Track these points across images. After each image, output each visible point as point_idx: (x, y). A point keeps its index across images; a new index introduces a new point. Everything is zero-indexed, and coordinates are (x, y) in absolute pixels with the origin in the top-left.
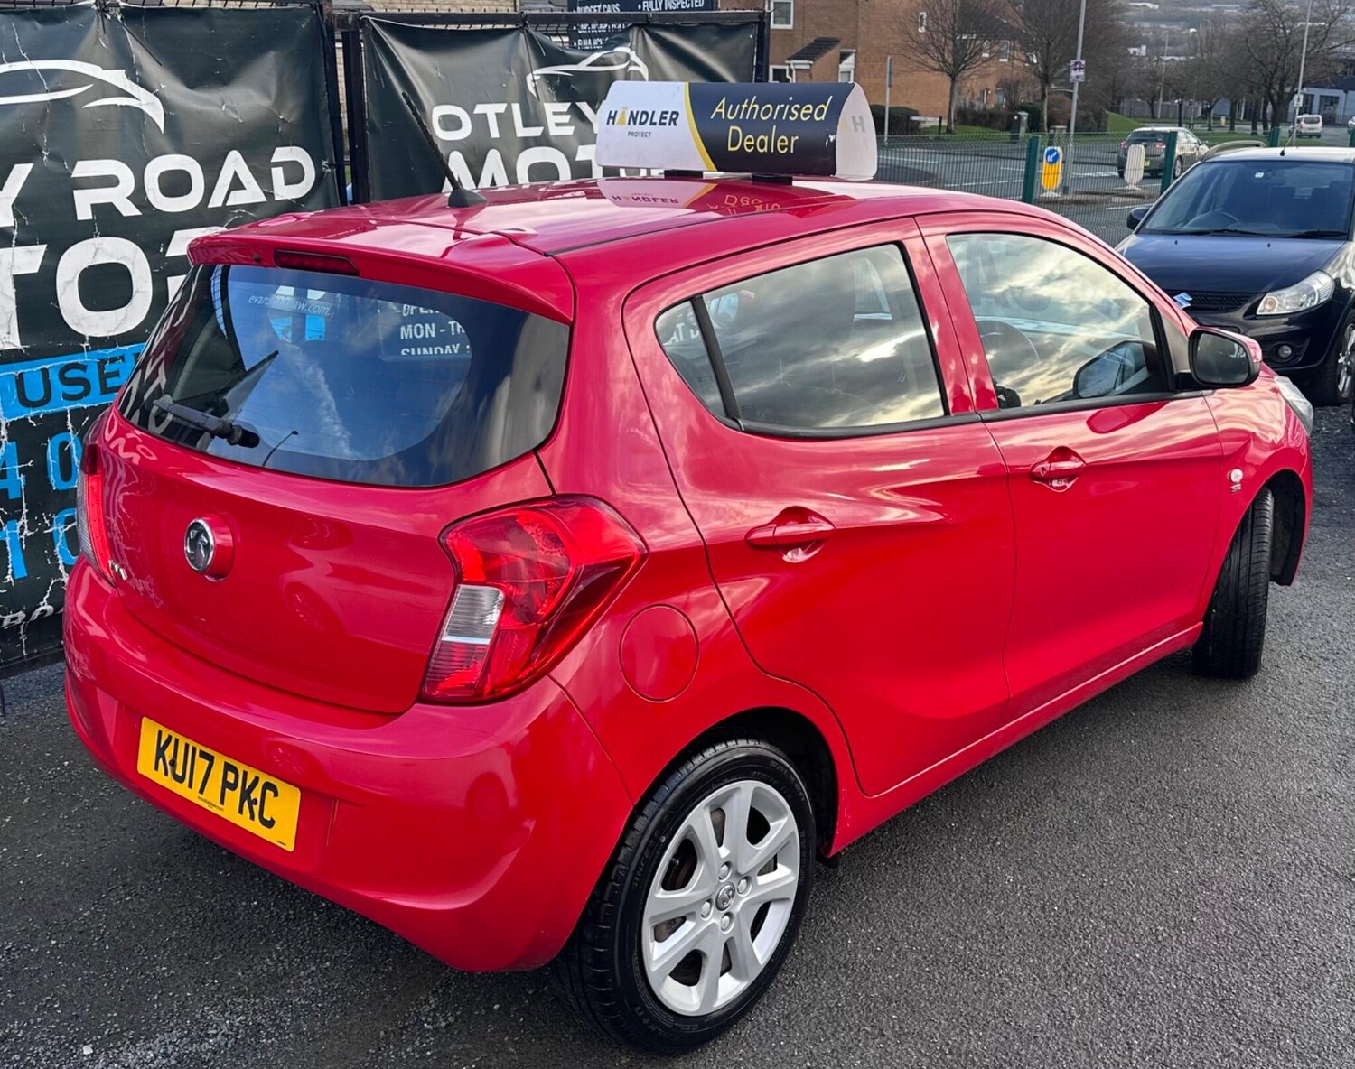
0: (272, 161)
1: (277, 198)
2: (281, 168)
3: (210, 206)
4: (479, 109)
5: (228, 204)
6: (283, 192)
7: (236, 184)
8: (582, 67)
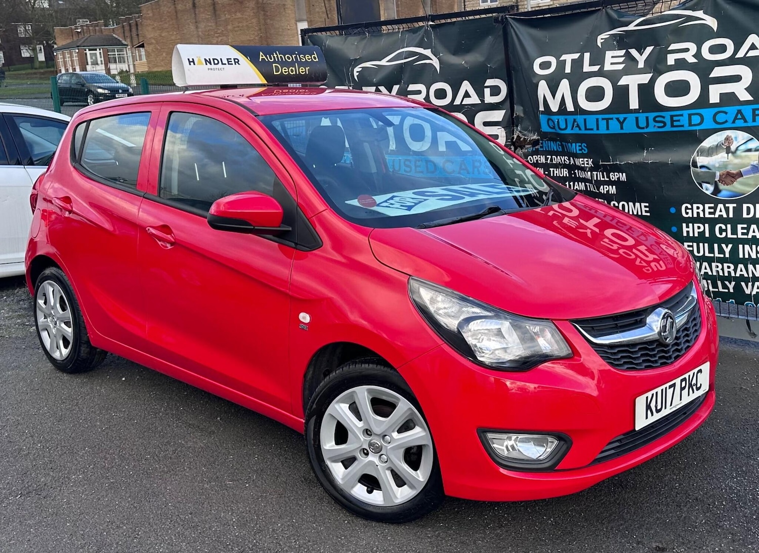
0: (485, 85)
1: (486, 102)
2: (489, 89)
3: (454, 104)
4: (563, 57)
5: (463, 103)
6: (489, 99)
7: (467, 95)
8: (631, 27)
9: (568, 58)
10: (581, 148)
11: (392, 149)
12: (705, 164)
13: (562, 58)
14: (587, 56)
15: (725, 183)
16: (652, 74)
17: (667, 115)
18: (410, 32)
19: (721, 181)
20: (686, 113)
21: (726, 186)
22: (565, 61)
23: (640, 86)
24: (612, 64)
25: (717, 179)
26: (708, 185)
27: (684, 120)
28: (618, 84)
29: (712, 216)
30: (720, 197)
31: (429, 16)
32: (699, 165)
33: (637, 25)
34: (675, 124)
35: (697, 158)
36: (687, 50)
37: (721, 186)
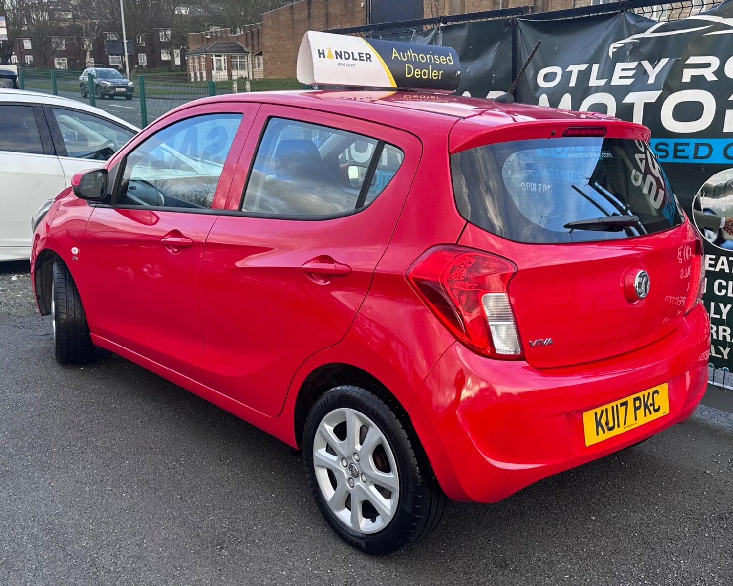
4: (571, 68)
8: (648, 34)
9: (575, 69)
10: (574, 176)
11: (384, 164)
12: (710, 206)
13: (568, 70)
14: (596, 67)
15: (731, 232)
16: (661, 92)
17: (671, 142)
18: (422, 36)
19: (726, 229)
20: (693, 142)
21: (731, 235)
22: (571, 72)
23: (647, 106)
24: (621, 78)
25: (722, 227)
26: (711, 233)
27: (690, 151)
28: (623, 102)
29: (713, 269)
30: (723, 248)
31: (441, 17)
32: (703, 207)
33: (653, 32)
34: (679, 154)
35: (701, 198)
36: (708, 65)
37: (726, 235)
